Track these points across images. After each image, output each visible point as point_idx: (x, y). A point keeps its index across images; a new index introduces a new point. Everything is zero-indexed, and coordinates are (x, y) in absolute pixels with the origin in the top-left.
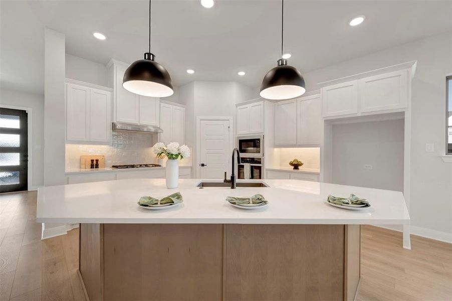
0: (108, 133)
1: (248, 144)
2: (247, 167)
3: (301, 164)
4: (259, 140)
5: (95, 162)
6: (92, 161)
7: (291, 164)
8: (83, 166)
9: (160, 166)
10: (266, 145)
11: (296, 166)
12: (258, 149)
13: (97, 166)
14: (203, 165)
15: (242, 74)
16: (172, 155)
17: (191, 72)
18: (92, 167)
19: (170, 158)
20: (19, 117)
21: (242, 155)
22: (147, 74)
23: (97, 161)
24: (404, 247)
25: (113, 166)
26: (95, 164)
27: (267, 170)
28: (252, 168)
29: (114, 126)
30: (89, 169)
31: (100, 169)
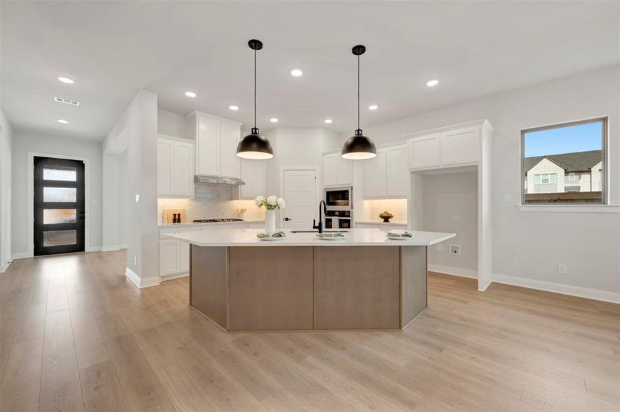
0: (190, 187)
1: (336, 196)
2: (335, 220)
3: (391, 217)
4: (348, 191)
5: (177, 217)
6: (175, 215)
7: (382, 217)
8: (166, 221)
9: (242, 220)
10: (355, 197)
11: (386, 218)
12: (346, 201)
13: (179, 221)
14: (287, 219)
15: (328, 121)
16: (271, 206)
17: (274, 120)
18: (174, 221)
19: (268, 209)
20: (75, 168)
21: (330, 208)
22: (255, 145)
23: (179, 215)
24: (479, 290)
25: (195, 221)
26: (177, 219)
27: (356, 223)
28: (341, 221)
29: (196, 179)
30: (171, 223)
31: (182, 223)
